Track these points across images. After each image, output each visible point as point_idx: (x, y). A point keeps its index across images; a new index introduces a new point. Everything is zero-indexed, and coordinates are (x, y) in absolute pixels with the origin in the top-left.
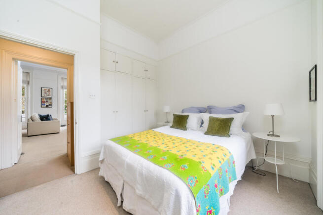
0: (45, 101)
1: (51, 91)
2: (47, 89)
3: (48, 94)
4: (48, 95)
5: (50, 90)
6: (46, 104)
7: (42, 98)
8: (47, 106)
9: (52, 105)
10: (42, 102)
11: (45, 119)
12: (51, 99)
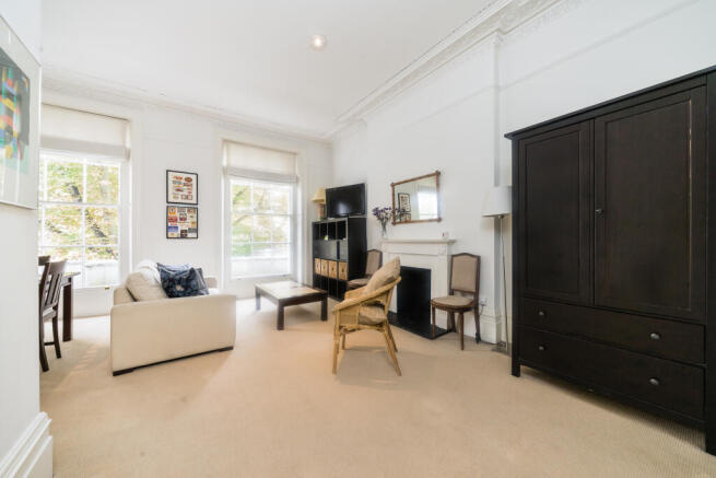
0: (177, 215)
1: (194, 182)
2: (185, 176)
3: (186, 193)
4: (187, 197)
5: (189, 180)
6: (182, 226)
7: (170, 205)
8: (183, 235)
9: (196, 231)
10: (169, 219)
11: (179, 288)
12: (194, 208)
